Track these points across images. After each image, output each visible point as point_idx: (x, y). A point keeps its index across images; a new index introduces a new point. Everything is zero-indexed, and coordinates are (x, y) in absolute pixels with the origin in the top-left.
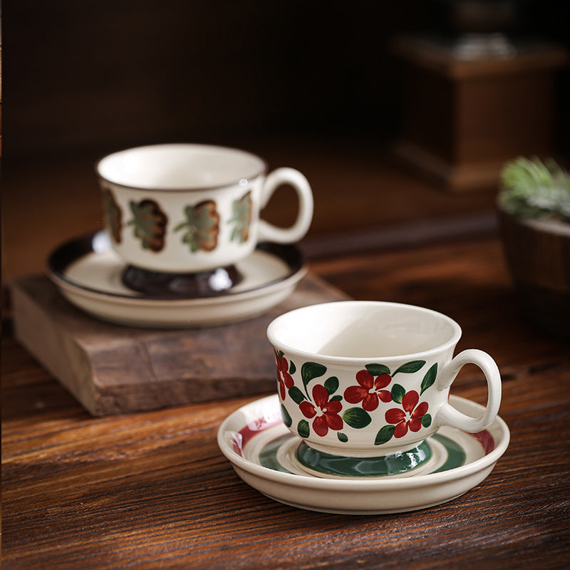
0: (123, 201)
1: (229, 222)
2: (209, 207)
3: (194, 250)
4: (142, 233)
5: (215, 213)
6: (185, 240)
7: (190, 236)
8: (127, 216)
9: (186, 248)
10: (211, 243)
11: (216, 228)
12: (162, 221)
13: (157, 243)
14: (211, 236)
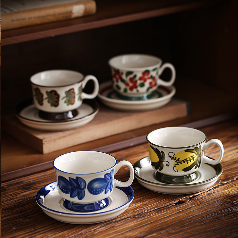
0: (43, 91)
1: (78, 95)
2: (72, 90)
3: (68, 105)
4: (51, 101)
5: (74, 92)
6: (65, 102)
7: (67, 101)
8: (45, 96)
9: (66, 104)
10: (73, 102)
11: (74, 97)
12: (58, 96)
13: (56, 104)
14: (73, 100)
